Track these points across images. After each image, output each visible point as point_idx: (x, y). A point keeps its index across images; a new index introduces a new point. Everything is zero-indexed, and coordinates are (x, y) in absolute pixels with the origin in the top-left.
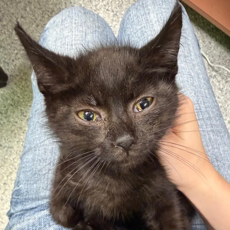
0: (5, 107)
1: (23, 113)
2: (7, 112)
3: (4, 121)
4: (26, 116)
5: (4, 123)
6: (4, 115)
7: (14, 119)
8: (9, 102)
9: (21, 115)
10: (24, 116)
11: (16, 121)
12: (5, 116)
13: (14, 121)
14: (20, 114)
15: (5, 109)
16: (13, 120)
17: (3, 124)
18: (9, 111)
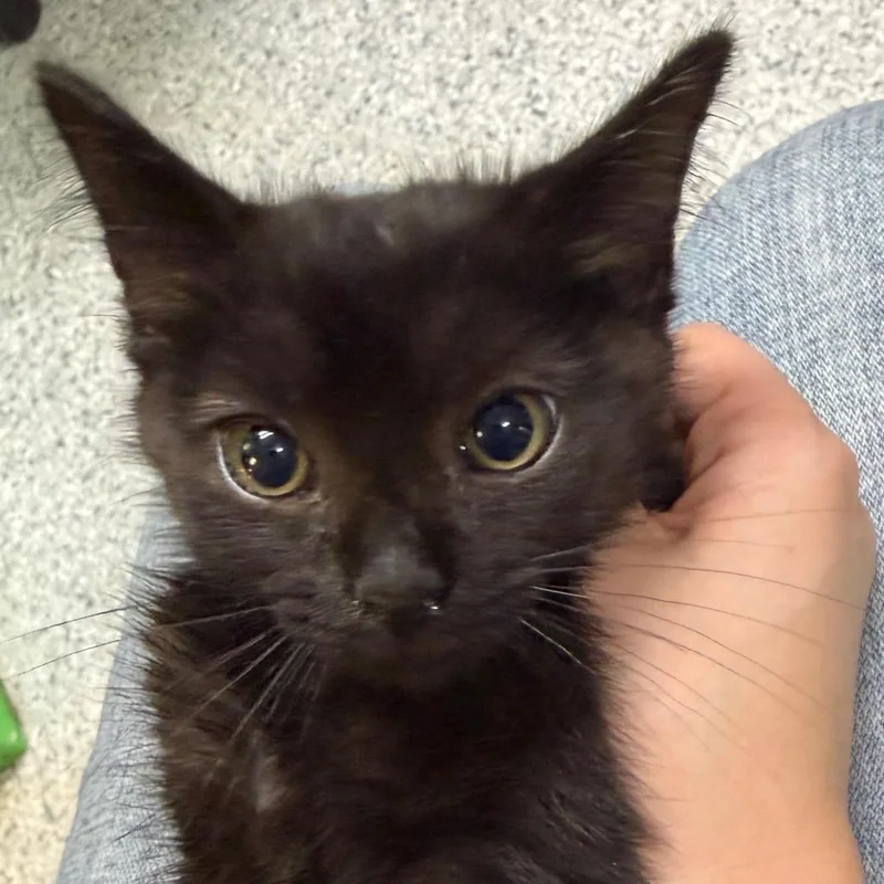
0: (468, 58)
1: (537, 98)
2: (470, 80)
3: (441, 121)
4: (542, 114)
5: (438, 128)
6: (450, 91)
7: (489, 117)
8: (492, 36)
9: (524, 106)
10: (536, 112)
11: (492, 128)
12: (456, 96)
13: (482, 127)
14: (523, 99)
15: (463, 65)
16: (480, 120)
17: (434, 132)
18: (479, 77)
